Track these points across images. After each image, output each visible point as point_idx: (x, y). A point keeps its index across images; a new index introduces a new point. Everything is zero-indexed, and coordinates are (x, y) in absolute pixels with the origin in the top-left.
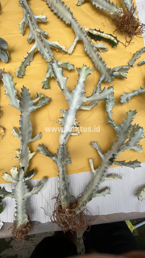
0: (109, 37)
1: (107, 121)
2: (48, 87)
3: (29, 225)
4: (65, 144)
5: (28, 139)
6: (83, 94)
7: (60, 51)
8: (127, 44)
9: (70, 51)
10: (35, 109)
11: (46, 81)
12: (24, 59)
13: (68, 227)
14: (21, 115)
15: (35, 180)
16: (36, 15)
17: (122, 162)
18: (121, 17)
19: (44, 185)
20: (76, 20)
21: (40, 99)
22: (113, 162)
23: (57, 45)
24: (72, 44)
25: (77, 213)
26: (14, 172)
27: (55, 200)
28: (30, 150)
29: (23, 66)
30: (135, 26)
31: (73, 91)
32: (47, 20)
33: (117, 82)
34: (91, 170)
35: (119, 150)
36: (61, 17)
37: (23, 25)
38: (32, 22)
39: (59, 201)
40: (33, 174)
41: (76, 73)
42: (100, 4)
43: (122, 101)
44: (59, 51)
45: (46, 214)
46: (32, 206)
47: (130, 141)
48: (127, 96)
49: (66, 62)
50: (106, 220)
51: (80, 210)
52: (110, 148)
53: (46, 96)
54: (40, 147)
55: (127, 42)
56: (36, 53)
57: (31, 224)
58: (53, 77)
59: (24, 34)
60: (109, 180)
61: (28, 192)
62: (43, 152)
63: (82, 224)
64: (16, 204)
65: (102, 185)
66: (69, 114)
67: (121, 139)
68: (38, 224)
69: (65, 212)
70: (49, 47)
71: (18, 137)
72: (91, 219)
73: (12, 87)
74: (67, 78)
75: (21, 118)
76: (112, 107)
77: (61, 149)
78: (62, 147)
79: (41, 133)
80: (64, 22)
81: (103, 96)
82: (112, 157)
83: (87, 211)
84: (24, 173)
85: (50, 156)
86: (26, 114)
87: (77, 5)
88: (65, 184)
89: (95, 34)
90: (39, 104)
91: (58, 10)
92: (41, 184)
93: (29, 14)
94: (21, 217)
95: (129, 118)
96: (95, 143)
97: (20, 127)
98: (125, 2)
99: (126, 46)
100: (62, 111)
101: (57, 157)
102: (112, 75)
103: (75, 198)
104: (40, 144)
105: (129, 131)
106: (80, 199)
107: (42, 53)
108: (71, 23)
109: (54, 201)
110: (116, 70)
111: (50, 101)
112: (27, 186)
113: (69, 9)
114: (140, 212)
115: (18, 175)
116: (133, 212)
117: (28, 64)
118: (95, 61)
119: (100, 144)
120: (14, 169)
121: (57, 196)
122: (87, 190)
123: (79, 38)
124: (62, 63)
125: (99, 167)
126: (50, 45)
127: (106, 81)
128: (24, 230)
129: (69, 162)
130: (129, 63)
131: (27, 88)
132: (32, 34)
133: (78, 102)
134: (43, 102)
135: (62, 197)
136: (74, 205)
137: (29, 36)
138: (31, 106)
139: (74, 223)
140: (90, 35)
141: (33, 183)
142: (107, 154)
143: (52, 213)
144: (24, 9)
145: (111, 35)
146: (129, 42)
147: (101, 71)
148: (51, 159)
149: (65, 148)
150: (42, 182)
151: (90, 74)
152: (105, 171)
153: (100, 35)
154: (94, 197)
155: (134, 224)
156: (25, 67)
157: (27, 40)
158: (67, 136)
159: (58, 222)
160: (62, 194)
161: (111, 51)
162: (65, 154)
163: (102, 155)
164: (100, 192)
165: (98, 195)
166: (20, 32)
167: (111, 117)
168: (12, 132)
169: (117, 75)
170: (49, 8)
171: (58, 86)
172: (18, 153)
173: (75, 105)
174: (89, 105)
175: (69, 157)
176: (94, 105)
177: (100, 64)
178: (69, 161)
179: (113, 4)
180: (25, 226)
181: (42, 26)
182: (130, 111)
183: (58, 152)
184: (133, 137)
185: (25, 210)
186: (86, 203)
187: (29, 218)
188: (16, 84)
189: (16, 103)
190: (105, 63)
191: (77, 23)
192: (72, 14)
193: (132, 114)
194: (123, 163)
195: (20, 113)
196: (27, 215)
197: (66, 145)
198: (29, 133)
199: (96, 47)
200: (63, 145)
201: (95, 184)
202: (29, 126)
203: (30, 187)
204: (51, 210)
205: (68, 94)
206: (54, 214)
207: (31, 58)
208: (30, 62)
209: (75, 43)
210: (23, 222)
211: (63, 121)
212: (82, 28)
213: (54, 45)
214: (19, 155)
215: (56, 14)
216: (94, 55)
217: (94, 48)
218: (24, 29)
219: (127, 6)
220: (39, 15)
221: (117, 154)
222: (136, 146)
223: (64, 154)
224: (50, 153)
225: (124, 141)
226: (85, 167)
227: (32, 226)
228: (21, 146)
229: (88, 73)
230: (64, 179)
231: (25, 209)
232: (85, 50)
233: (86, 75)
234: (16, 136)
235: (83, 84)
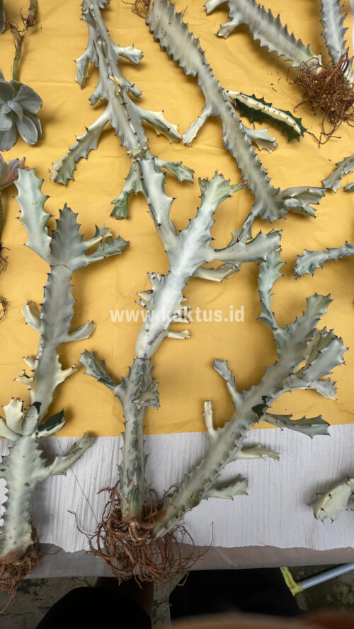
0: (283, 116)
1: (259, 314)
2: (125, 214)
3: (34, 554)
4: (148, 357)
5: (59, 336)
6: (207, 241)
7: (164, 134)
8: (324, 139)
9: (188, 138)
10: (87, 264)
11: (123, 201)
12: (77, 143)
13: (132, 570)
14: (49, 274)
15: (63, 439)
16: (119, 46)
17: (284, 419)
18: (315, 76)
19: (85, 454)
20: (211, 70)
21: (101, 241)
22: (262, 414)
23: (158, 120)
24: (196, 122)
25: (158, 535)
26: (13, 412)
27: (108, 494)
28: (60, 361)
29: (72, 157)
30: (345, 99)
31: (185, 232)
32: (143, 60)
33: (292, 225)
34: (206, 429)
35: (279, 388)
36: (176, 58)
37: (84, 63)
38: (107, 61)
39: (116, 498)
40: (60, 422)
41: (197, 190)
42: (270, 40)
43: (299, 270)
44: (161, 135)
45: (80, 530)
46: (46, 503)
47: (308, 368)
48: (312, 259)
49: (176, 161)
50: (230, 562)
51: (166, 528)
52: (257, 380)
53: (117, 236)
54: (86, 357)
55: (325, 134)
56: (106, 132)
57: (38, 551)
58: (140, 193)
59: (84, 84)
60: (248, 459)
61: (42, 467)
62: (93, 371)
63: (168, 564)
64: (7, 495)
65: (229, 470)
66: (167, 285)
67: (287, 361)
68: (56, 553)
69: (127, 529)
70: (140, 121)
71: (36, 327)
72: (192, 553)
73: (38, 204)
74: (174, 199)
75: (48, 280)
76: (273, 281)
77: (138, 369)
78: (141, 363)
79: (93, 322)
80: (183, 71)
81: (254, 250)
82: (261, 402)
83: (184, 532)
84: (39, 417)
85: (109, 383)
86: (62, 273)
87: (217, 36)
88: (137, 458)
89: (250, 106)
90: (97, 253)
91: (171, 40)
92: (77, 451)
93: (101, 41)
94: (15, 529)
95: (312, 312)
96: (224, 364)
97: (43, 302)
98: (328, 43)
99: (320, 143)
100: (152, 276)
101: (124, 387)
102: (281, 205)
103: (157, 496)
104: (88, 350)
105: (308, 343)
106: (171, 499)
107: (120, 134)
108: (197, 74)
109: (105, 497)
110: (292, 196)
111: (126, 247)
112: (40, 452)
113: (196, 43)
114: (317, 549)
115: (23, 421)
116: (299, 546)
117: (84, 154)
118: (245, 167)
119: (234, 366)
120: (14, 405)
121: (112, 486)
122: (189, 477)
123: (213, 110)
124: (165, 163)
125: (227, 424)
126: (142, 118)
127: (265, 217)
128: (18, 564)
129: (154, 402)
130: (325, 183)
131: (75, 211)
132: (103, 89)
133: (193, 258)
134: (109, 249)
135: (126, 490)
136: (155, 513)
137: (94, 90)
138: (78, 255)
139: (147, 561)
140: (240, 106)
141: (57, 446)
142: (249, 393)
143: (94, 528)
144: (92, 29)
145: (288, 113)
146: (329, 136)
147: (256, 194)
148: (109, 390)
149: (147, 366)
150: (80, 446)
151: (230, 196)
152: (241, 436)
153: (262, 111)
154: (206, 498)
155: (298, 578)
156: (76, 159)
157: (90, 99)
158: (156, 337)
159: (106, 554)
160: (127, 483)
161: (284, 149)
162: (147, 382)
163: (236, 396)
164: (222, 486)
165: (216, 493)
166: (76, 79)
167: (267, 305)
168: (22, 311)
169: (294, 208)
170: (152, 33)
171: (149, 216)
172: (30, 366)
173: (184, 265)
174: (219, 269)
175: (155, 389)
176: (231, 270)
177: (256, 176)
178: (154, 400)
179: (300, 44)
180: (22, 555)
181: (130, 73)
182: (316, 295)
183: (129, 376)
184: (316, 358)
185: (26, 514)
186: (184, 511)
187: (34, 536)
188: (48, 197)
189: (43, 242)
190: (268, 175)
191: (213, 76)
192: (202, 53)
193: (320, 304)
194: (285, 421)
195: (50, 268)
196: (30, 526)
197: (150, 359)
198: (65, 320)
199: (249, 136)
200: (144, 359)
201: (212, 464)
202: (67, 303)
203: (48, 455)
204: (94, 520)
205: (170, 237)
206: (100, 531)
207: (92, 141)
208: (89, 151)
209: (201, 121)
210: (19, 544)
211: (152, 301)
212: (223, 89)
213: (152, 119)
214: (33, 371)
215: (164, 49)
216: (243, 154)
217: (246, 138)
218: (84, 74)
219: (333, 53)
220: (125, 47)
221: (273, 396)
222: (321, 382)
223: (143, 382)
224: (111, 374)
225: (293, 367)
226: (191, 421)
227: (40, 557)
228: (41, 349)
229: (225, 193)
230: (135, 444)
231: (27, 510)
232: (225, 139)
233: (221, 196)
234: (32, 324)
235: (210, 218)
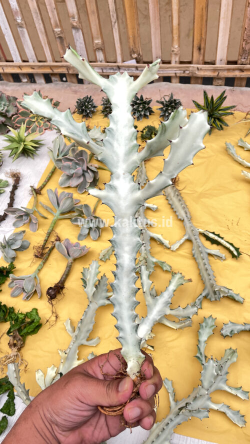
1: (196, 354)
5: (82, 339)
6: (170, 305)
7: (161, 244)
9: (175, 247)
10: (106, 304)
14: (88, 305)
20: (190, 220)
23: (159, 239)
26: (51, 372)
28: (78, 354)
31: (158, 297)
32: (158, 209)
36: (175, 210)
41: (170, 276)
43: (223, 332)
48: (233, 327)
49: (163, 261)
66: (144, 323)
70: (149, 238)
71: (72, 333)
74: (153, 282)
75: (87, 308)
76: (208, 336)
79: (100, 338)
80: (177, 216)
81: (186, 312)
82: (185, 405)
86: (94, 306)
89: (211, 237)
91: (173, 203)
96: (171, 382)
97: (82, 318)
108: (183, 219)
118: (201, 269)
120: (53, 369)
123: (189, 237)
124: (157, 260)
126: (151, 237)
131: (107, 277)
133: (159, 311)
138: (103, 299)
142: (180, 402)
145: (232, 245)
147: (205, 284)
151: (183, 284)
153: (218, 240)
163: (172, 403)
168: (65, 324)
173: (154, 314)
177: (205, 275)
188: (100, 272)
189: (92, 291)
192: (186, 213)
193: (230, 354)
195: (90, 302)
198: (88, 331)
202: (91, 322)
205: (149, 298)
209: (182, 241)
212: (195, 228)
215: (170, 204)
221: (192, 403)
228: (72, 343)
232: (193, 252)
233: (179, 284)
234: (69, 331)
235: (172, 293)
